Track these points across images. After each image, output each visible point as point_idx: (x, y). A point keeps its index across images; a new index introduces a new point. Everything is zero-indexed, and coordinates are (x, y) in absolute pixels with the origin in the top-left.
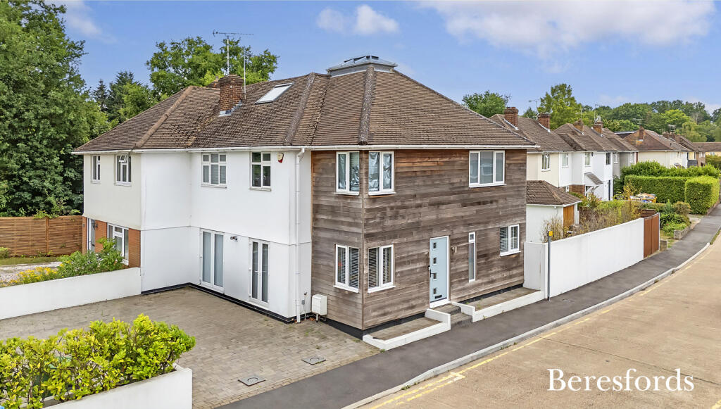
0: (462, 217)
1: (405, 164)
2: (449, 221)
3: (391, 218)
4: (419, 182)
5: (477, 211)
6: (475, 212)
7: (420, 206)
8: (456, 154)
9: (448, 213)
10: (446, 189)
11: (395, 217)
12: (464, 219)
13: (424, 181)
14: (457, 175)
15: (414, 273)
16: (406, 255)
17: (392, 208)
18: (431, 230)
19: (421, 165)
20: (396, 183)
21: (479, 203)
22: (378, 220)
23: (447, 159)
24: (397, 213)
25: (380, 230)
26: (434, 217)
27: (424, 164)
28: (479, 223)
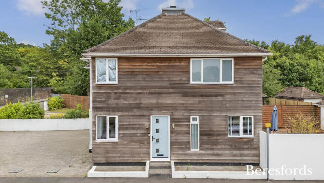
0: (183, 104)
1: (126, 66)
2: (169, 105)
3: (115, 99)
4: (139, 78)
5: (199, 101)
6: (197, 102)
7: (140, 93)
8: (175, 60)
9: (168, 100)
10: (166, 84)
11: (118, 99)
12: (185, 105)
13: (144, 78)
14: (177, 75)
15: (135, 136)
16: (128, 123)
17: (116, 93)
18: (152, 110)
19: (141, 67)
20: (119, 78)
21: (202, 96)
22: (103, 99)
23: (167, 64)
24: (120, 96)
25: (105, 106)
26: (154, 102)
27: (144, 67)
28: (202, 110)
